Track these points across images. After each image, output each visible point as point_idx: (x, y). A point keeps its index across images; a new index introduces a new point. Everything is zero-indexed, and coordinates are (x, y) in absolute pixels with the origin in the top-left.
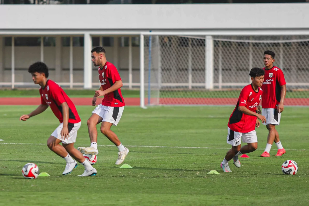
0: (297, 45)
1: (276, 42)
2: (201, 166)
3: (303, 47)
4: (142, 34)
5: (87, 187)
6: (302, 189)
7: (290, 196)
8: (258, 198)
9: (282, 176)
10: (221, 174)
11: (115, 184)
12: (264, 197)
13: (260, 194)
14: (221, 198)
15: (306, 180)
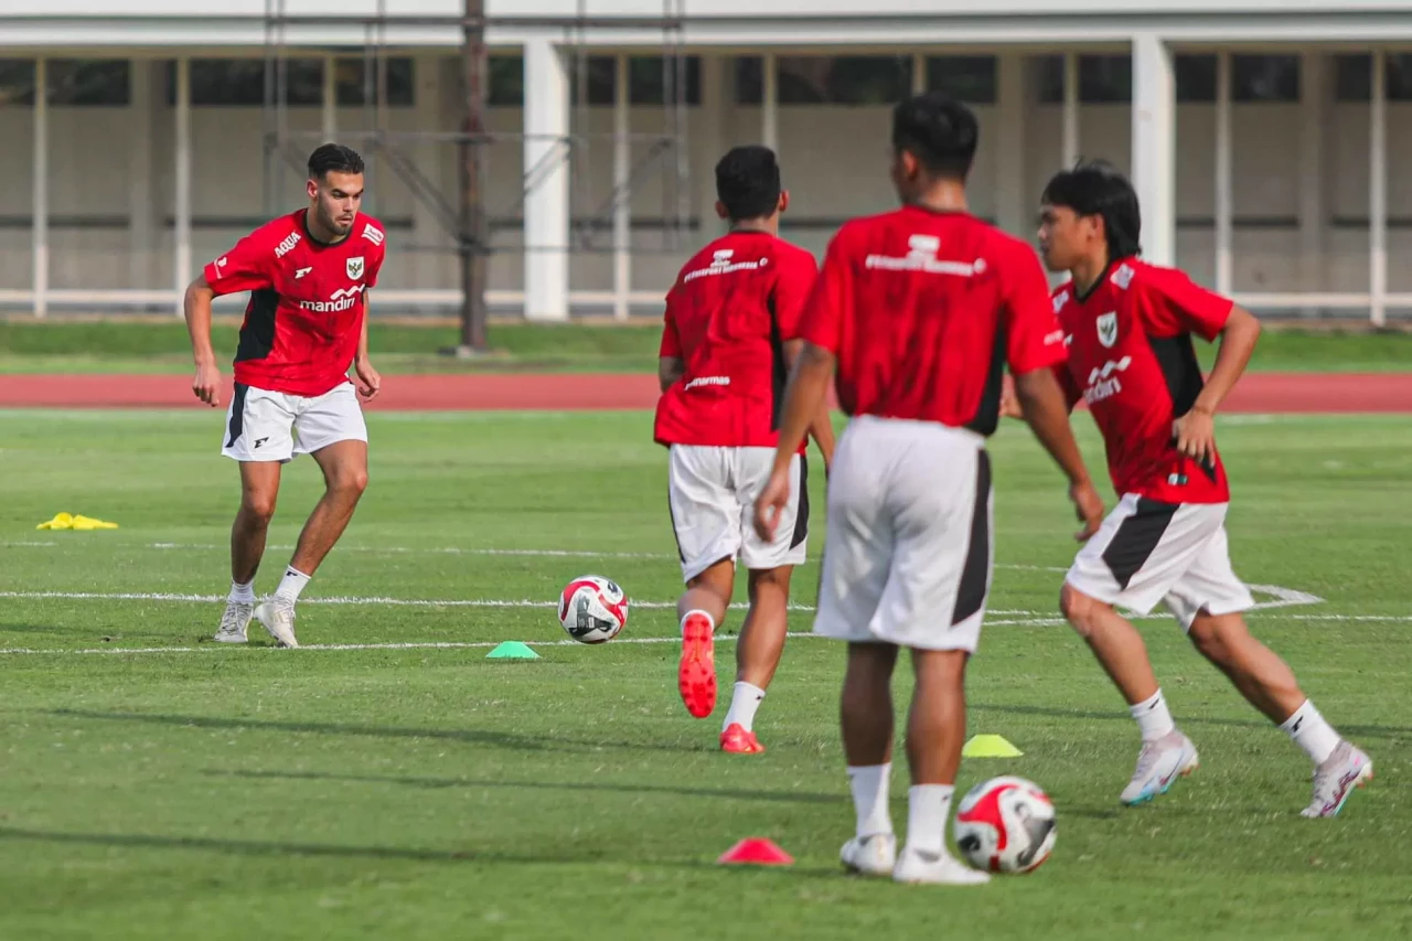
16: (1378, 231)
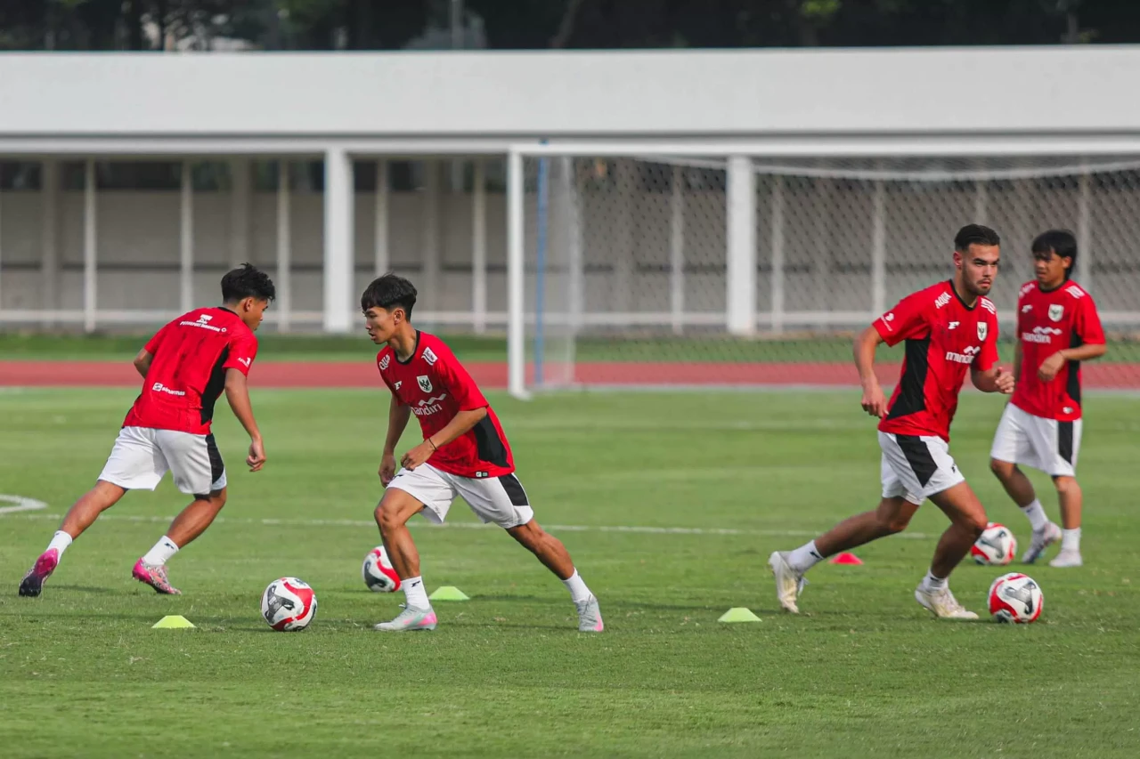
0: (1031, 186)
1: (961, 176)
2: (701, 591)
3: (1048, 194)
4: (517, 150)
5: (313, 664)
6: (1032, 670)
7: (991, 697)
8: (885, 702)
9: (969, 628)
10: (764, 621)
11: (410, 655)
12: (905, 697)
13: (893, 688)
14: (760, 703)
15: (1049, 642)
16: (90, 274)
